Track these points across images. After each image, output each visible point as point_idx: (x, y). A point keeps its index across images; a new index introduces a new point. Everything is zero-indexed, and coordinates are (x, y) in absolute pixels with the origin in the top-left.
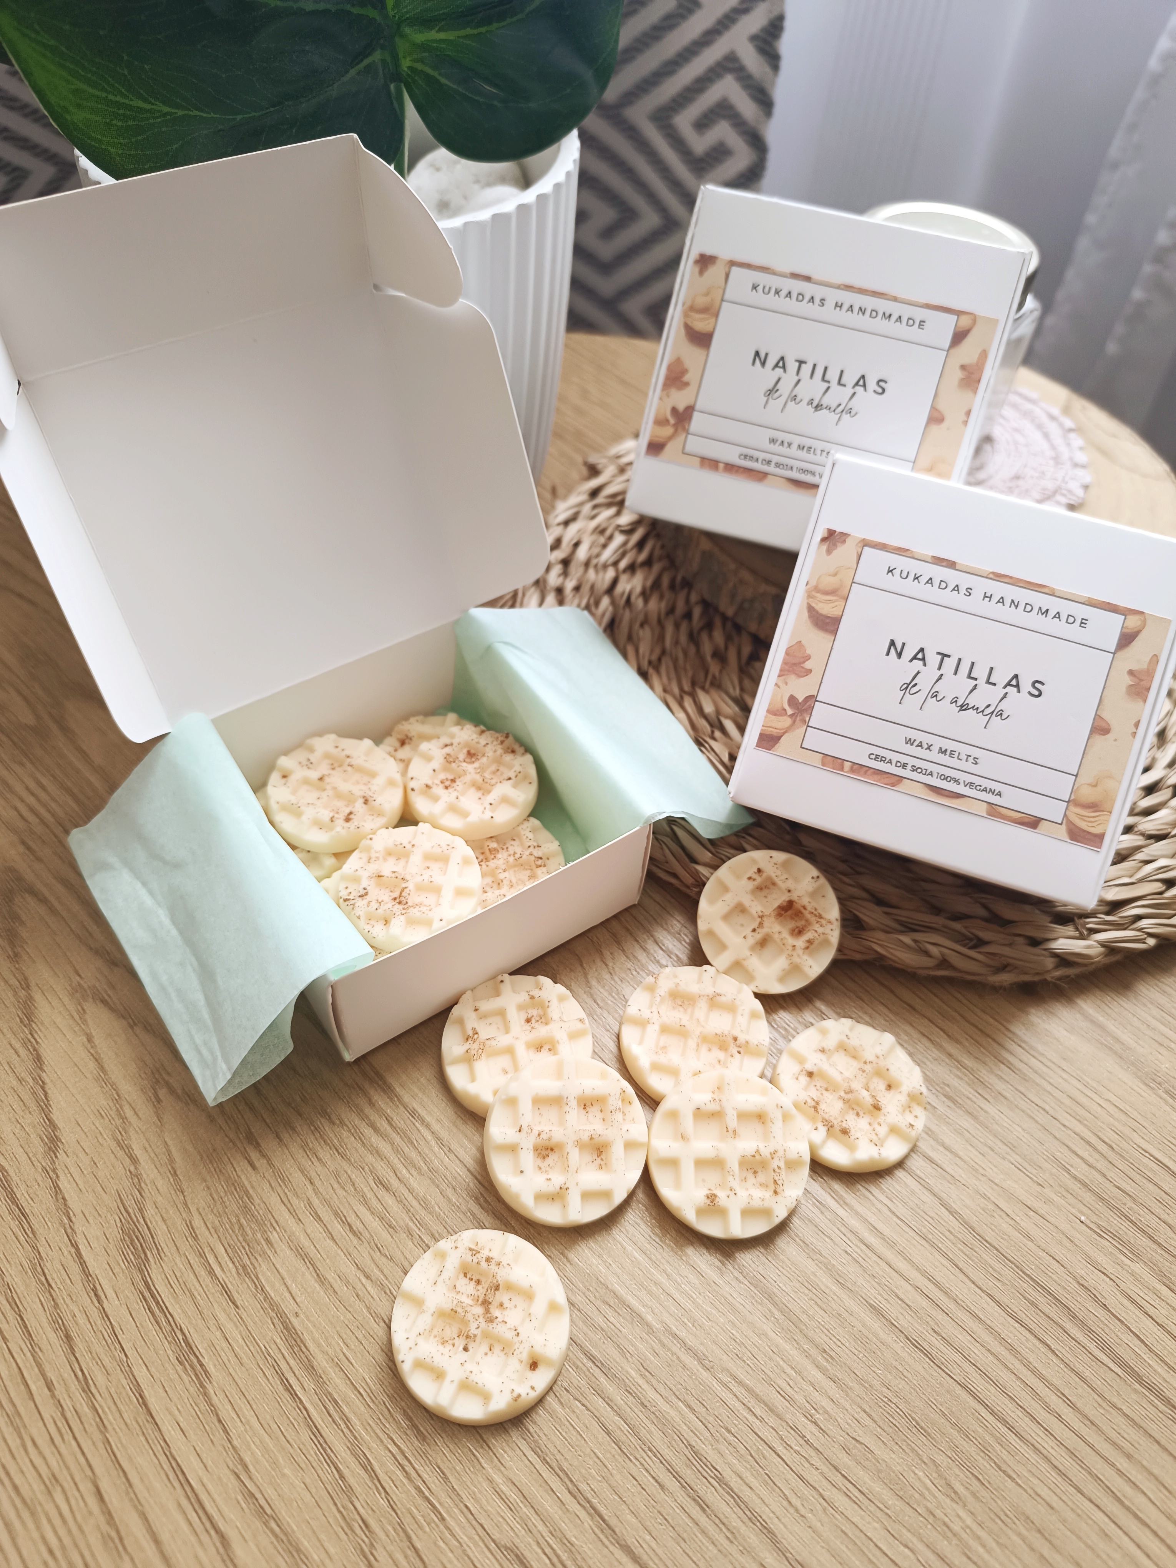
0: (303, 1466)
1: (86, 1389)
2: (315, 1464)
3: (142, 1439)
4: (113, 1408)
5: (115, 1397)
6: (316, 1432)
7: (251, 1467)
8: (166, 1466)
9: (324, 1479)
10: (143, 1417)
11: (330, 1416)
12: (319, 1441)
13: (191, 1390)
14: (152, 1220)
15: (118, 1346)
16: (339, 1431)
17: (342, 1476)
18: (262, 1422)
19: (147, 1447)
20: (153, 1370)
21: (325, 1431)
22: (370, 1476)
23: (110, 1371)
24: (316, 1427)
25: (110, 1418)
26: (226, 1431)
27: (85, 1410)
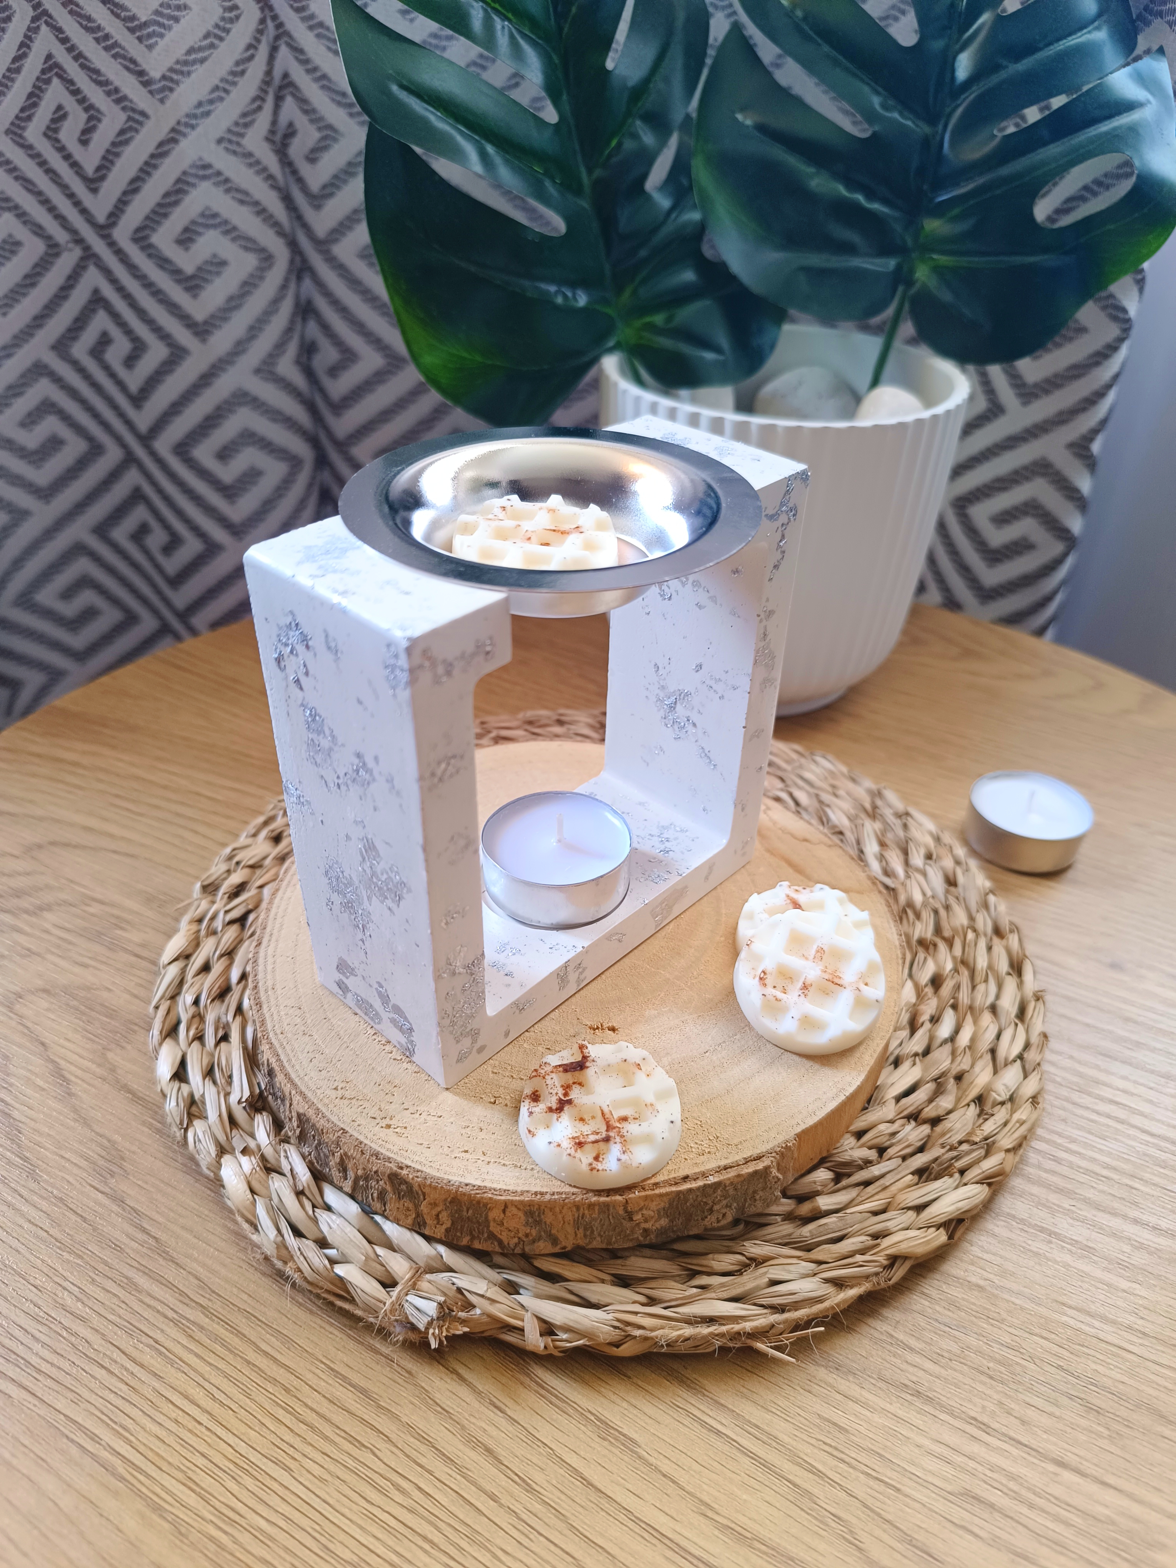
0: (757, 1487)
1: (529, 1488)
2: (767, 1483)
3: (604, 1514)
4: (563, 1497)
5: (559, 1486)
7: (713, 1505)
8: (637, 1529)
9: (781, 1492)
10: (593, 1496)
13: (626, 1458)
15: (539, 1444)
17: (795, 1485)
19: (611, 1519)
20: (582, 1453)
22: (819, 1476)
23: (543, 1466)
25: (565, 1507)
26: (674, 1482)
27: (537, 1507)
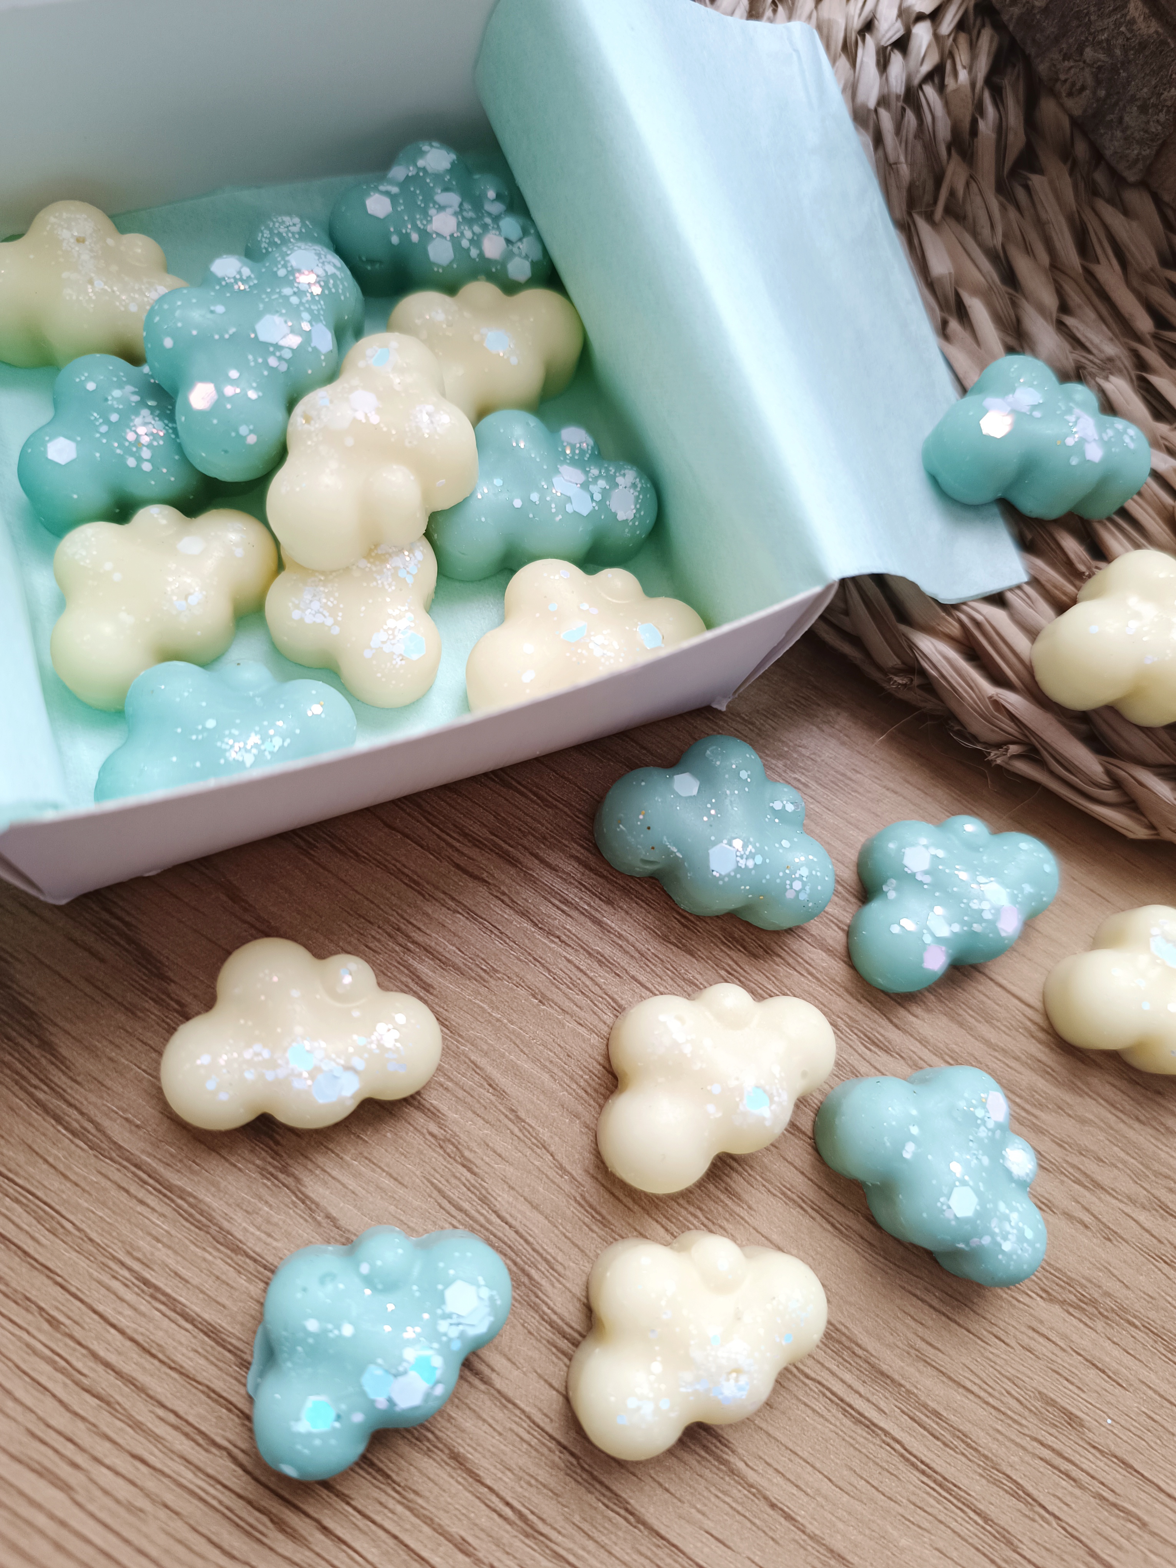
6: (925, 1469)
11: (938, 1439)
12: (935, 1481)
14: (513, 1212)
16: (959, 1457)
18: (840, 1484)
21: (939, 1465)
24: (922, 1462)
